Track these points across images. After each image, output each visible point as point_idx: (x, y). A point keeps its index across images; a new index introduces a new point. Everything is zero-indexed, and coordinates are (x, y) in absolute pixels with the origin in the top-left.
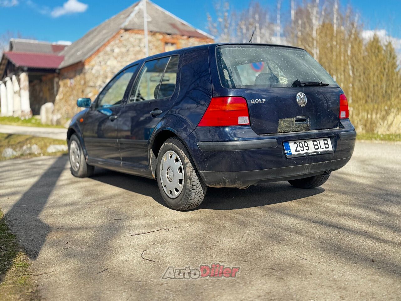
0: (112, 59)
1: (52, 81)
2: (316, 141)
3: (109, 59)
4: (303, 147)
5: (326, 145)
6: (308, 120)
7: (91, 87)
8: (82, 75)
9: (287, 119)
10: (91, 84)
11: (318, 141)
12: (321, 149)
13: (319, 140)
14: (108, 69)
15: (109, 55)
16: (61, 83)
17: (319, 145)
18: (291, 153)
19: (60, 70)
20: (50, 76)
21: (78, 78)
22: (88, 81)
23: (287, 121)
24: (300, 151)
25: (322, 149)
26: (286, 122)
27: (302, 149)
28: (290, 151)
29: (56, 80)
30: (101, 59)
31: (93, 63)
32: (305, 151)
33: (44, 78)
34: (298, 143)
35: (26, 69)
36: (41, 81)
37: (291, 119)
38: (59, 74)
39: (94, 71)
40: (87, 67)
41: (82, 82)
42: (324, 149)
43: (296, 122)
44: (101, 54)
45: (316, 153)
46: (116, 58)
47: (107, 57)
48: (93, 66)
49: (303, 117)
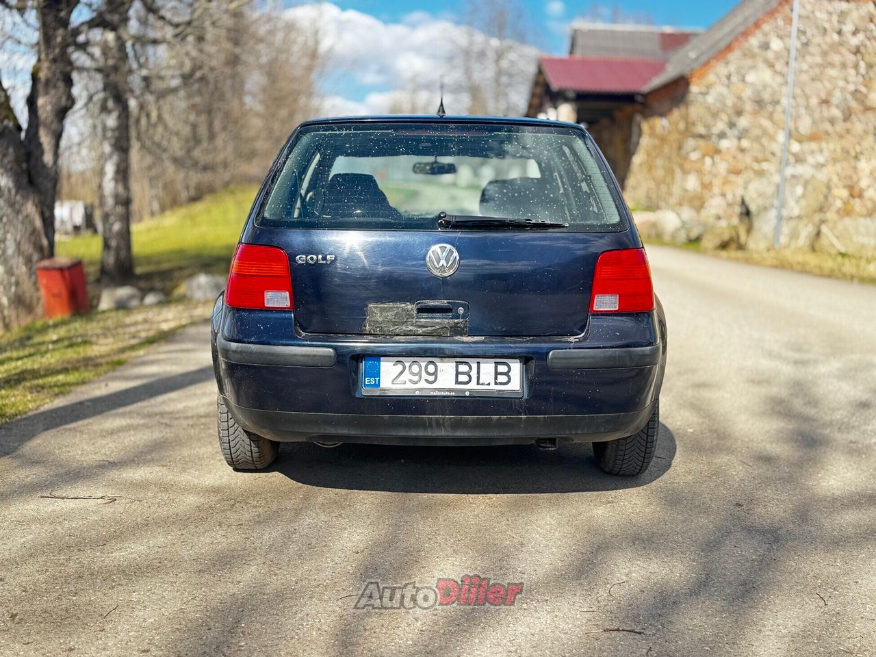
0: (761, 65)
1: (630, 120)
2: (466, 363)
3: (753, 67)
4: (419, 374)
5: (499, 376)
6: (461, 310)
7: (701, 136)
8: (683, 109)
9: (391, 305)
10: (700, 129)
11: (474, 366)
12: (478, 384)
13: (478, 363)
14: (748, 93)
15: (753, 56)
16: (645, 126)
17: (474, 374)
18: (377, 385)
19: (645, 96)
20: (628, 108)
21: (676, 114)
22: (694, 124)
23: (391, 308)
24: (408, 382)
25: (482, 384)
26: (389, 311)
27: (416, 378)
28: (377, 379)
29: (638, 118)
30: (732, 68)
31: (711, 77)
32: (423, 385)
33: (618, 114)
34: (407, 365)
35: (571, 95)
36: (613, 119)
37: (403, 305)
38: (644, 104)
39: (710, 99)
40: (694, 89)
41: (682, 126)
42: (489, 384)
43: (418, 313)
44: (734, 56)
45: (453, 394)
46: (771, 66)
47: (749, 62)
48: (709, 87)
49: (443, 303)
